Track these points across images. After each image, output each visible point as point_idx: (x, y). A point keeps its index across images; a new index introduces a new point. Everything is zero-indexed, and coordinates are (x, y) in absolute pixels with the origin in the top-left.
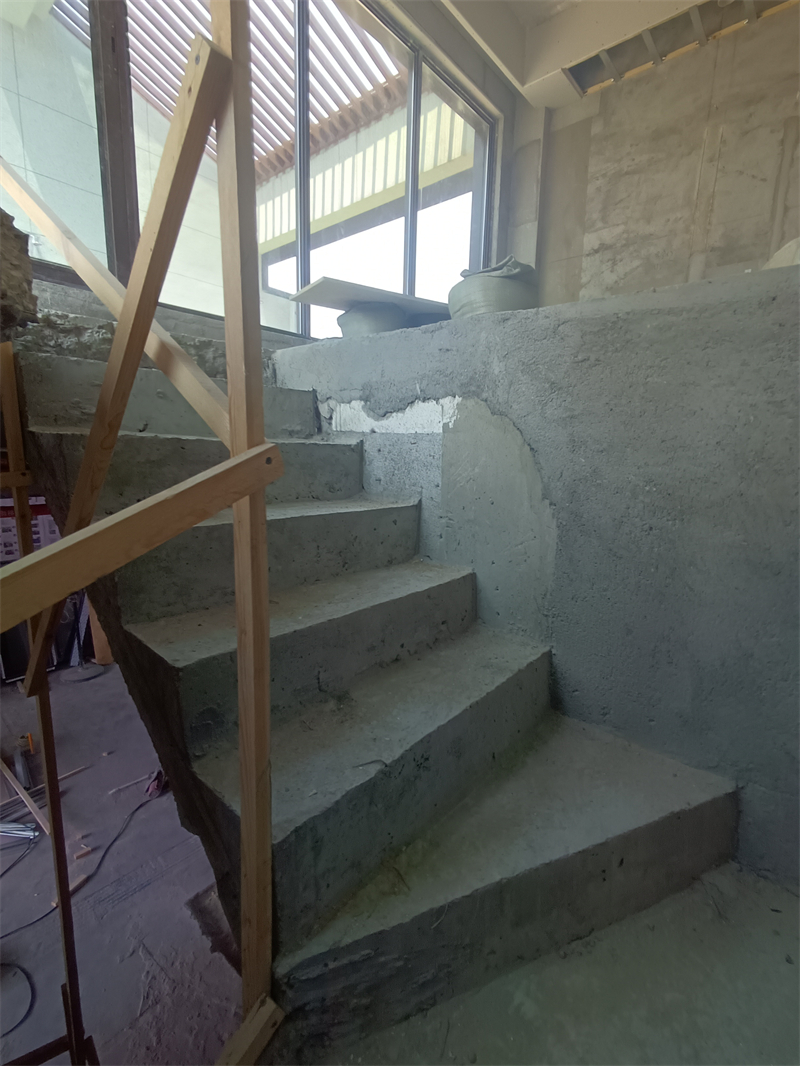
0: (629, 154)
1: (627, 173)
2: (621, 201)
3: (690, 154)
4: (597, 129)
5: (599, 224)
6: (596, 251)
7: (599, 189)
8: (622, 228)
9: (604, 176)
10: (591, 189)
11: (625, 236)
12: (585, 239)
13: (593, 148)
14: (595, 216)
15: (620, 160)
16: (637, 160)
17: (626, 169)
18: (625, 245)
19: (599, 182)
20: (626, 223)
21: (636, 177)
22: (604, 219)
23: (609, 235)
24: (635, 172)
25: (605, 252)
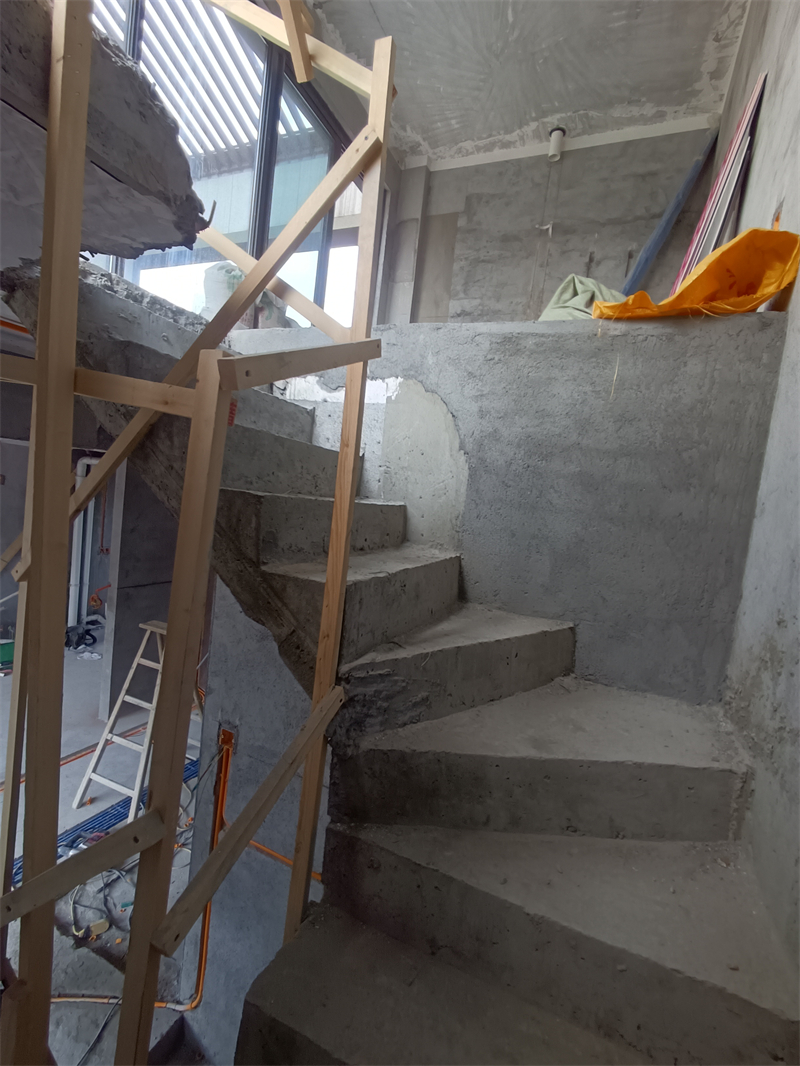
0: (485, 247)
1: (483, 261)
2: (478, 280)
3: (527, 258)
4: (462, 222)
5: (462, 295)
6: (459, 315)
7: (462, 268)
8: (478, 301)
9: (466, 259)
10: (456, 267)
11: (480, 307)
12: (451, 304)
13: (459, 236)
14: (459, 288)
15: (478, 250)
16: (491, 253)
17: (482, 258)
18: (479, 315)
19: (463, 263)
20: (481, 298)
21: (490, 266)
22: (465, 292)
23: (468, 304)
24: (489, 262)
25: (466, 317)
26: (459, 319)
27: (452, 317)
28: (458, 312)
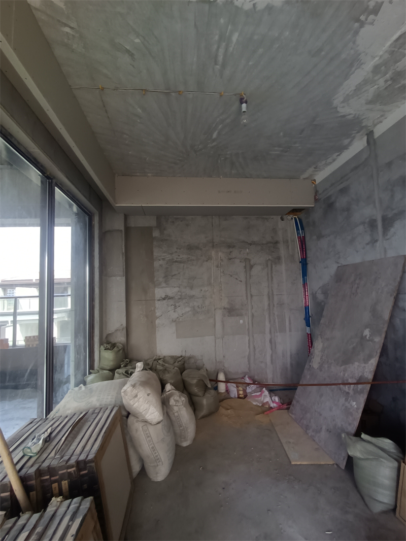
0: (176, 252)
1: (176, 262)
2: (175, 275)
3: (207, 261)
4: (156, 234)
5: (164, 285)
6: (164, 299)
7: (161, 266)
8: (176, 289)
9: (164, 259)
10: (156, 264)
11: (180, 294)
12: (156, 291)
13: (155, 243)
14: (161, 279)
15: (171, 254)
16: (181, 256)
17: (175, 260)
18: (180, 299)
19: (161, 262)
20: (179, 287)
21: (182, 265)
22: (166, 282)
23: (170, 291)
24: (180, 262)
25: (169, 300)
26: (164, 301)
27: (159, 300)
28: (163, 297)
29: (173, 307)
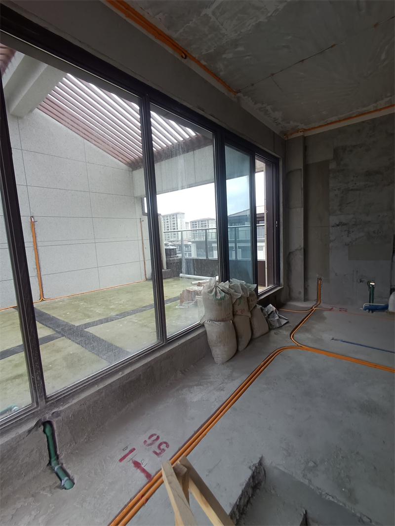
0: (353, 180)
1: (352, 190)
2: (350, 203)
4: (333, 166)
5: (339, 213)
6: (338, 225)
7: (336, 195)
8: (351, 216)
9: (339, 189)
10: (332, 195)
11: (354, 220)
12: (330, 218)
13: (331, 175)
14: (336, 208)
15: (347, 183)
16: (358, 184)
17: (351, 188)
18: (354, 225)
19: (337, 192)
20: (354, 214)
21: (358, 192)
22: (341, 210)
23: (344, 218)
24: (357, 190)
25: (343, 226)
26: (338, 227)
27: (333, 226)
28: (337, 223)
29: (346, 232)
